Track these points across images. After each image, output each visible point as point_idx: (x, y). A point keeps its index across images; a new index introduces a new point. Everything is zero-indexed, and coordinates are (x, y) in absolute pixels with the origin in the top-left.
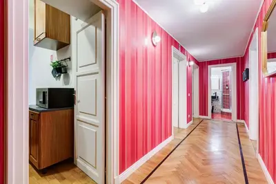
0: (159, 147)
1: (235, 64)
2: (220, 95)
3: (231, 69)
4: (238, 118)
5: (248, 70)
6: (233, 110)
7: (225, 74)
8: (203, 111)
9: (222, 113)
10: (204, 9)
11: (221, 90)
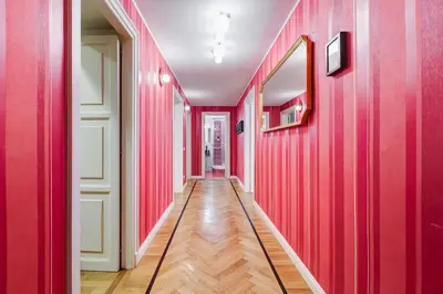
0: (164, 216)
1: (229, 113)
2: (211, 149)
3: (224, 118)
4: (231, 174)
5: (242, 122)
6: (226, 166)
7: (217, 124)
8: (196, 170)
9: (214, 170)
10: (219, 61)
11: (213, 143)
